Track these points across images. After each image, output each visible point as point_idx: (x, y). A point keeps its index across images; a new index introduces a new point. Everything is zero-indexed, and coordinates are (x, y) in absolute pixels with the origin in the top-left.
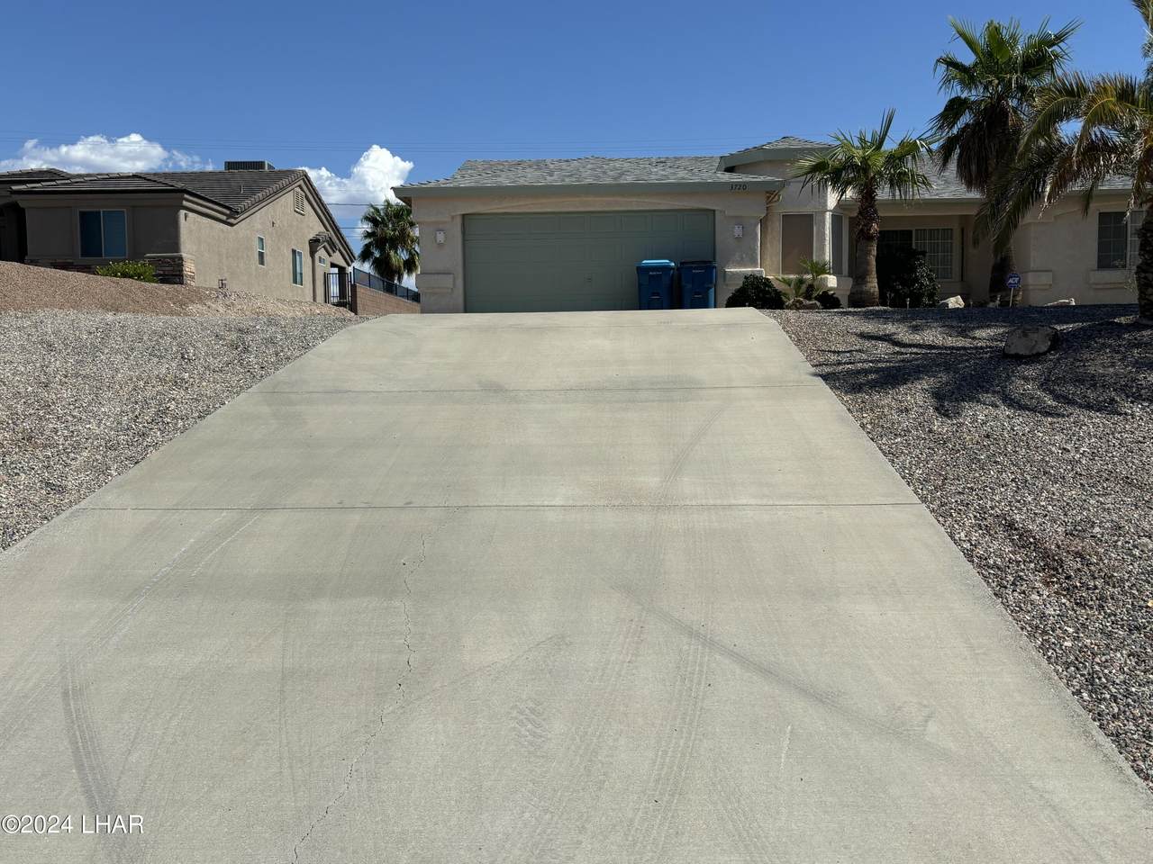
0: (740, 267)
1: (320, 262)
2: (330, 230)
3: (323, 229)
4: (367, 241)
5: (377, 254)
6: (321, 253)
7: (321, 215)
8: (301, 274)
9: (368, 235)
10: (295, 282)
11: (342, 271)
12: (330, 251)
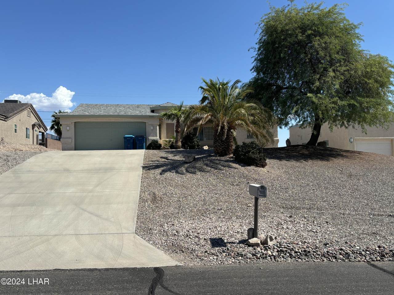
0: (153, 137)
1: (36, 131)
2: (39, 121)
3: (37, 121)
4: (53, 123)
5: (56, 127)
6: (36, 128)
7: (36, 117)
8: (29, 135)
9: (53, 121)
10: (27, 138)
11: (43, 133)
12: (39, 128)
